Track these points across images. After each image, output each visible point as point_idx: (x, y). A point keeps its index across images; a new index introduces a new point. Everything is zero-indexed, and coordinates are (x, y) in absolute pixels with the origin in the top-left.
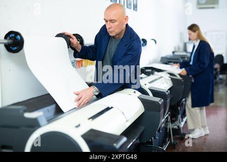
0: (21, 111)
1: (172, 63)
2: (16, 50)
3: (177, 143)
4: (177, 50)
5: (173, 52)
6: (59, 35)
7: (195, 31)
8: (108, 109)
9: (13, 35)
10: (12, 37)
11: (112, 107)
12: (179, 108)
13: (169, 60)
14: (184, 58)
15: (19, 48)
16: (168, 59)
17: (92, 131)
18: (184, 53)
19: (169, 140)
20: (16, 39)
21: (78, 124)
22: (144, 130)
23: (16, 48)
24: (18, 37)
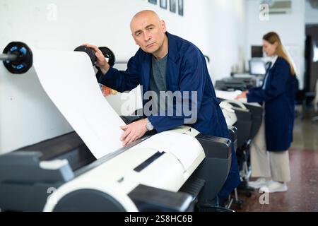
0: (35, 159)
1: (233, 89)
2: (22, 68)
3: (243, 201)
4: (235, 71)
5: (232, 74)
6: (80, 49)
7: (272, 43)
8: (158, 155)
9: (16, 48)
10: (14, 51)
11: (163, 153)
12: (245, 152)
13: (229, 85)
14: (249, 82)
15: (26, 66)
16: (226, 83)
17: (141, 187)
18: (247, 76)
19: (231, 198)
20: (21, 53)
21: (121, 178)
22: (205, 184)
23: (22, 66)
24: (23, 49)
